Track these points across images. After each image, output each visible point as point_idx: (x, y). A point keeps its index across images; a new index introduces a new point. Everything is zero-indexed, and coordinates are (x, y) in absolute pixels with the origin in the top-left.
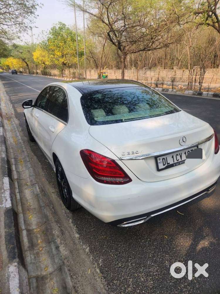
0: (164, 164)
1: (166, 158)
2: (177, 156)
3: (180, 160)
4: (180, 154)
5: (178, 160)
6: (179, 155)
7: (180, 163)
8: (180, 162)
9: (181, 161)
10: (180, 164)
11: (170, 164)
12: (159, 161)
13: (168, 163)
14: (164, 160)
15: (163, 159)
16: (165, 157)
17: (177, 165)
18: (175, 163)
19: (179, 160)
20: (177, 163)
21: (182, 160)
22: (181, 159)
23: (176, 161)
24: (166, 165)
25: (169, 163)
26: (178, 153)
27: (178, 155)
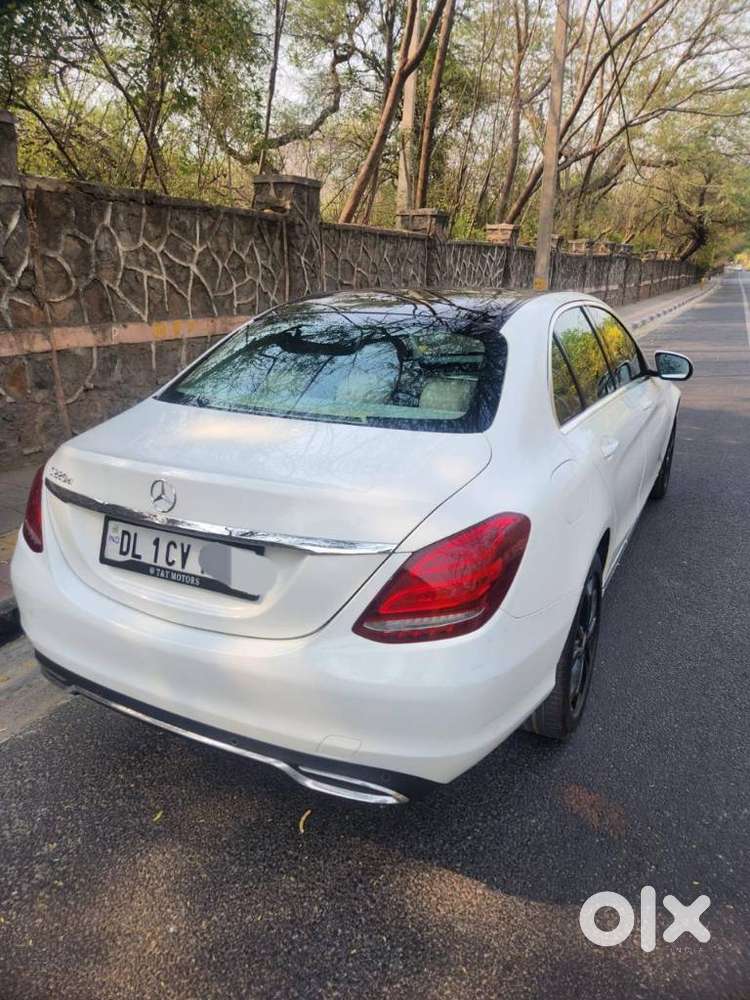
0: (125, 549)
1: (136, 535)
2: (172, 547)
3: (177, 567)
4: (182, 546)
5: (170, 561)
6: (179, 548)
7: (174, 576)
8: (174, 572)
9: (177, 572)
10: (169, 579)
11: (143, 560)
12: (110, 533)
13: (137, 553)
14: (126, 537)
15: (125, 533)
16: (132, 529)
17: (159, 577)
18: (155, 567)
19: (173, 562)
20: (165, 569)
21: (184, 571)
22: (183, 567)
23: (162, 562)
24: (129, 557)
25: (139, 557)
26: (178, 539)
27: (175, 547)
